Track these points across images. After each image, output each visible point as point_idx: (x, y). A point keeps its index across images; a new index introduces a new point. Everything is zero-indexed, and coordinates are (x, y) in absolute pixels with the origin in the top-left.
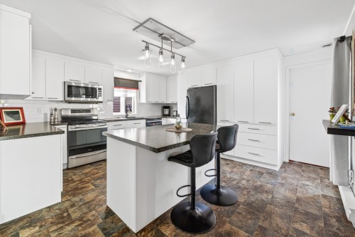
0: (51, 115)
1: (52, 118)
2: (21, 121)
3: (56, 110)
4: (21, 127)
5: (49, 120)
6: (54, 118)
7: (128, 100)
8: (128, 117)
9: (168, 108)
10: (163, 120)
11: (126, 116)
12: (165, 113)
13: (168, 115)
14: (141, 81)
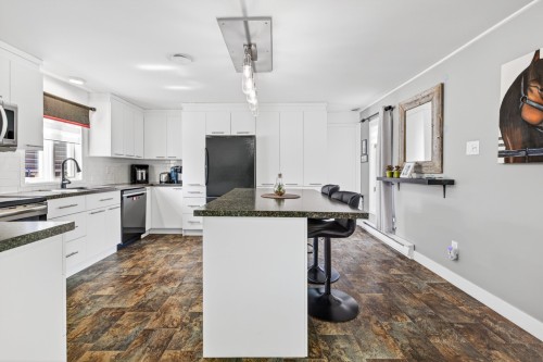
7: (59, 148)
8: (67, 186)
9: (145, 167)
10: (148, 190)
11: (63, 186)
12: (140, 178)
13: (146, 182)
14: (94, 109)
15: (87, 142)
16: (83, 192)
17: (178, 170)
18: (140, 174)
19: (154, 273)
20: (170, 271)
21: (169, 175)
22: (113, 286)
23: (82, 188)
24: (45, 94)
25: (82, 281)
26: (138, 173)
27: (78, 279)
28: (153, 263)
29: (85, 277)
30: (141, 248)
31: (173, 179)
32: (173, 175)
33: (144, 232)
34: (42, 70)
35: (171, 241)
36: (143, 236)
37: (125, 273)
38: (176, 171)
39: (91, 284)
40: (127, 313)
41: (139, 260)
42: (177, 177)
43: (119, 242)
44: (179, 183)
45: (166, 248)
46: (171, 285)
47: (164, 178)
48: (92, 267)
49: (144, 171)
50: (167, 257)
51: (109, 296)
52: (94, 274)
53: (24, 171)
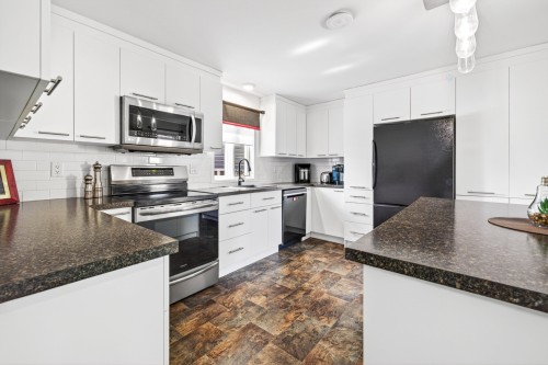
0: (87, 180)
1: (90, 188)
2: (7, 196)
3: (97, 167)
4: (7, 213)
5: (79, 194)
6: (94, 190)
8: (243, 184)
9: (307, 166)
10: (309, 191)
11: (240, 184)
12: (302, 178)
13: (308, 182)
14: (263, 112)
15: (258, 143)
16: (252, 190)
17: (340, 169)
18: (304, 173)
19: (308, 292)
20: (325, 296)
21: (331, 174)
22: (266, 296)
23: (253, 186)
24: (224, 103)
25: (245, 279)
26: (302, 172)
27: (243, 275)
28: (308, 276)
29: (248, 274)
30: (300, 253)
31: (334, 180)
32: (335, 175)
33: (304, 235)
34: (223, 82)
35: (331, 251)
36: (303, 239)
37: (280, 282)
38: (338, 170)
39: (250, 285)
40: (270, 345)
41: (295, 268)
42: (338, 177)
43: (280, 242)
44: (341, 184)
45: (324, 260)
46: (324, 321)
47: (325, 178)
48: (255, 264)
49: (306, 171)
50: (324, 272)
51: (260, 309)
52: (255, 273)
53: (213, 170)
